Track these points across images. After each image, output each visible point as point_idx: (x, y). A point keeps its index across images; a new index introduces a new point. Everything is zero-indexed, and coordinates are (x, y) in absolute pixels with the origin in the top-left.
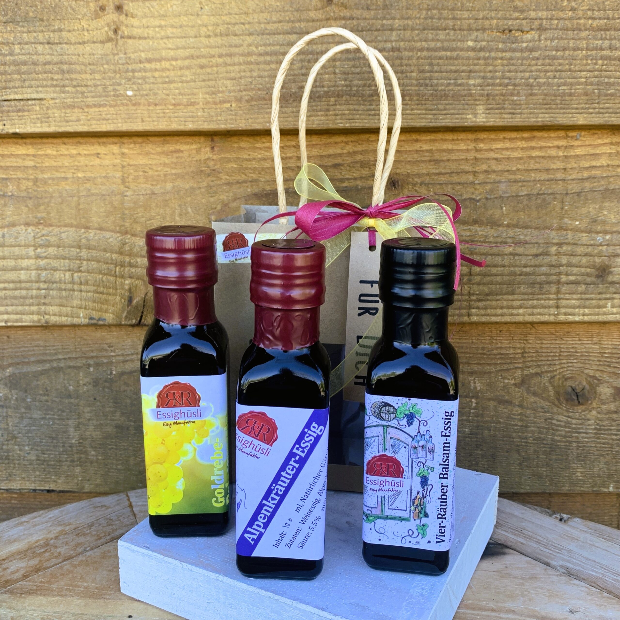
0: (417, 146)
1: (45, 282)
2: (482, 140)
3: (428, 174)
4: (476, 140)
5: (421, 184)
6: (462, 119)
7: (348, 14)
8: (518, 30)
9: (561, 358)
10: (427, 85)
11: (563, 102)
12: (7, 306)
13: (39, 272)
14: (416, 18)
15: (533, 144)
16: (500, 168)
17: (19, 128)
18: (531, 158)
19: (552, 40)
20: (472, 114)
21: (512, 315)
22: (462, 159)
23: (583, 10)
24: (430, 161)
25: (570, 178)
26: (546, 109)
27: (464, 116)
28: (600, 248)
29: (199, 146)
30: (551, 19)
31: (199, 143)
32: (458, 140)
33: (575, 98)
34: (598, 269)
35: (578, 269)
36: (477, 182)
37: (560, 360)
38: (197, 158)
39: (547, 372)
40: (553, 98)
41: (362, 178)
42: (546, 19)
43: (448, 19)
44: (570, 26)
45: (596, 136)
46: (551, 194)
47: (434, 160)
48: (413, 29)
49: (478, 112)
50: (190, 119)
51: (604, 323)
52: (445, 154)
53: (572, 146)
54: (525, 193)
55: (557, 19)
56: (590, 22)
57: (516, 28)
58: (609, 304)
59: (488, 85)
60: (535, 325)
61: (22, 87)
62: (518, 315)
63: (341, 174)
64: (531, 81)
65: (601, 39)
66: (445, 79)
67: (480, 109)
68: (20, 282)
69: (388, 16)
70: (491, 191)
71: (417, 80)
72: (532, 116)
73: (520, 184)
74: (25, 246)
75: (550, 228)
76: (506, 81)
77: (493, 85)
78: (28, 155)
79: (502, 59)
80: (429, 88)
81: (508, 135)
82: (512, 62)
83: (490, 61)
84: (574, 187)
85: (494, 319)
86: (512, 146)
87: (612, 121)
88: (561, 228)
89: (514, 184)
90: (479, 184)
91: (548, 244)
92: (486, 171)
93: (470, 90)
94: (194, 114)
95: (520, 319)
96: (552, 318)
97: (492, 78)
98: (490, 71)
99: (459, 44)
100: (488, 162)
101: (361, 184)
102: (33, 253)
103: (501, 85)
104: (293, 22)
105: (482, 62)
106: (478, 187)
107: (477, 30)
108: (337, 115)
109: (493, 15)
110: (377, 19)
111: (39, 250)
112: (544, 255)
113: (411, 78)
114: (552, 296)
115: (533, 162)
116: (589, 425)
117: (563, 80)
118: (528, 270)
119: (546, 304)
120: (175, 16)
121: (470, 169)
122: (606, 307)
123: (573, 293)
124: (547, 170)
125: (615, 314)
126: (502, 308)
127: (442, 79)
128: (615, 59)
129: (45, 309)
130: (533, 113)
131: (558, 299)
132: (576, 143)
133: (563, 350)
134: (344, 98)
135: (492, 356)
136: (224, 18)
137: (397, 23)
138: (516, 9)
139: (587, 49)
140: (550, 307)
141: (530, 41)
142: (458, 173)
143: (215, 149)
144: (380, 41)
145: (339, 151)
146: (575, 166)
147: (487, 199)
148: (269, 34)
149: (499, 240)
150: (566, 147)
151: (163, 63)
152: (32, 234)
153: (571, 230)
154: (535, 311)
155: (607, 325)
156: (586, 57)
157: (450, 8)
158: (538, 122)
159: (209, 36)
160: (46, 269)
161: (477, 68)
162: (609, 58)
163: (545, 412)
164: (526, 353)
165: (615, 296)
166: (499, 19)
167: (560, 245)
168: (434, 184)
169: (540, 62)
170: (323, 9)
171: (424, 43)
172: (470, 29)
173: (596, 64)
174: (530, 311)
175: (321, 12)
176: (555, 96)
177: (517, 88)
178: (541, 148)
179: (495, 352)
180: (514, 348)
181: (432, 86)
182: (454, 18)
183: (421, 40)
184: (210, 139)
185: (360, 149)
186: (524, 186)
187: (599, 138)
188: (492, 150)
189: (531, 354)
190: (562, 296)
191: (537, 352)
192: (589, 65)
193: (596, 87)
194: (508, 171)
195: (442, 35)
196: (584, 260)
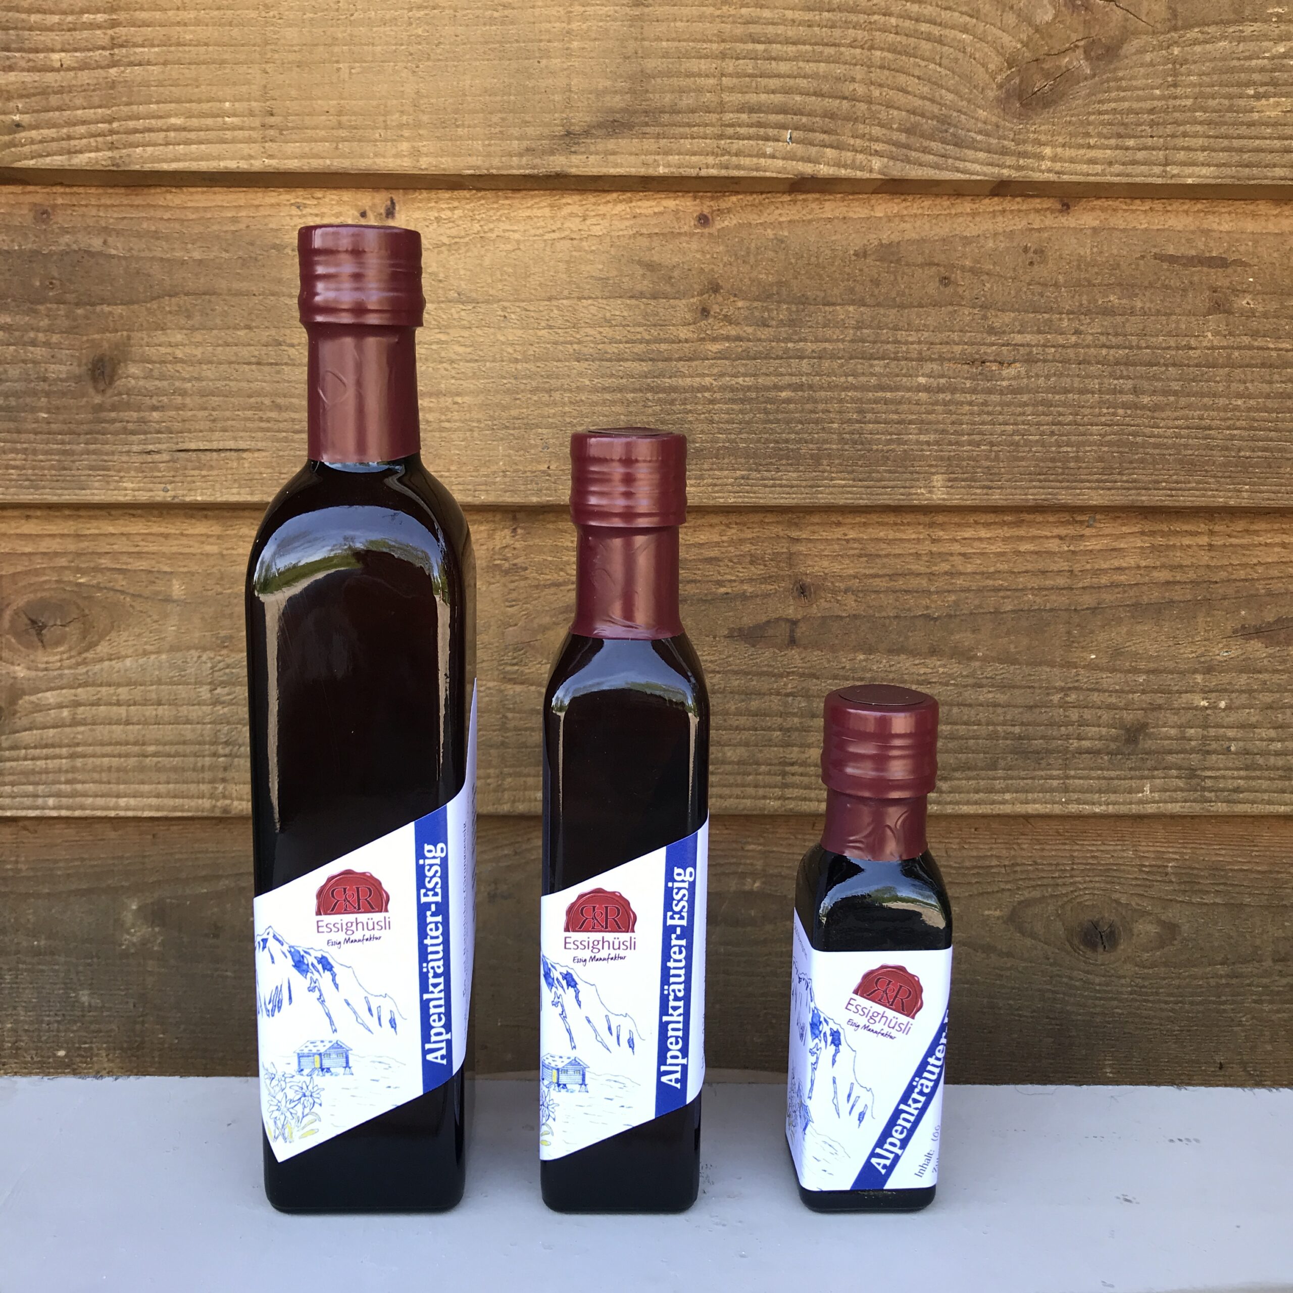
0: (838, 533)
1: (227, 743)
2: (942, 526)
3: (855, 577)
4: (932, 525)
5: (846, 591)
6: (910, 494)
7: (733, 333)
8: (995, 361)
9: (1074, 873)
10: (855, 443)
11: (1066, 471)
12: (159, 783)
13: (218, 727)
14: (838, 340)
15: (1022, 532)
16: (970, 568)
17: (202, 494)
18: (1018, 553)
19: (1047, 377)
20: (925, 487)
21: (993, 802)
22: (911, 554)
23: (1092, 334)
24: (860, 556)
25: (1080, 585)
26: (1040, 481)
27: (913, 491)
28: (1130, 696)
29: (492, 526)
30: (1044, 346)
31: (494, 521)
32: (903, 524)
33: (1084, 465)
34: (1128, 730)
35: (1097, 729)
36: (933, 589)
37: (1072, 877)
38: (490, 545)
39: (1052, 896)
40: (1051, 465)
41: (751, 580)
42: (1037, 346)
43: (888, 343)
44: (1072, 356)
45: (1120, 521)
46: (1051, 610)
47: (866, 556)
48: (833, 357)
49: (935, 484)
50: (483, 487)
51: (1140, 818)
52: (883, 546)
53: (1082, 536)
54: (1009, 608)
55: (1053, 346)
56: (1104, 351)
57: (991, 358)
58: (1147, 788)
59: (950, 443)
60: (1031, 820)
61: (212, 430)
62: (1004, 802)
63: (719, 573)
64: (1017, 438)
65: (1121, 377)
66: (882, 434)
67: (938, 480)
68: (184, 743)
69: (796, 337)
70: (956, 603)
71: (840, 434)
72: (1018, 491)
73: (1001, 594)
74: (196, 683)
75: (1052, 664)
76: (977, 438)
77: (957, 443)
78: (208, 536)
79: (971, 403)
80: (860, 447)
81: (983, 518)
82: (986, 409)
83: (952, 408)
84: (1088, 600)
85: (965, 809)
86: (988, 536)
87: (1143, 501)
88: (1069, 665)
89: (993, 594)
90: (937, 592)
91: (1049, 690)
92: (946, 573)
93: (922, 450)
94: (489, 480)
95: (1007, 809)
96: (1057, 809)
97: (956, 433)
98: (953, 423)
99: (905, 379)
100: (951, 558)
101: (751, 590)
102: (209, 695)
103: (970, 443)
104: (648, 342)
105: (939, 408)
106: (935, 597)
107: (932, 360)
108: (715, 485)
109: (956, 339)
110: (779, 341)
111: (219, 690)
112: (1042, 707)
113: (830, 431)
114: (1055, 773)
115: (1020, 559)
116: (1123, 985)
117: (1065, 438)
118: (1017, 730)
119: (1047, 786)
120: (465, 328)
121: (923, 569)
122: (1143, 792)
123: (1092, 769)
124: (1044, 572)
125: (1158, 802)
126: (977, 791)
127: (878, 434)
128: (1144, 407)
129: (224, 788)
130: (1021, 487)
131: (1068, 777)
132: (1087, 532)
133: (1077, 861)
134: (726, 461)
135: (963, 871)
136: (540, 333)
137: (809, 347)
138: (991, 331)
139: (1100, 392)
140: (1052, 790)
141: (1014, 378)
142: (903, 575)
143: (519, 531)
144: (782, 375)
145: (716, 538)
146: (1088, 567)
147: (950, 616)
148: (610, 360)
149: (971, 681)
150: (1073, 538)
151: (442, 399)
152: (209, 665)
153: (1084, 667)
154: (1030, 796)
155: (1146, 821)
156: (1101, 404)
157: (891, 326)
158: (1027, 500)
159: (516, 361)
160: (228, 723)
161: (932, 417)
162: (1135, 406)
163: (1051, 965)
164: (1018, 864)
165: (1156, 773)
166: (966, 343)
167: (1065, 690)
168: (866, 592)
169: (1029, 410)
170: (694, 323)
171: (850, 379)
172: (921, 359)
173: (1115, 414)
174: (1022, 796)
175: (691, 328)
176: (1053, 460)
177: (995, 448)
178: (1034, 538)
179: (967, 864)
180: (998, 857)
181: (862, 443)
182: (896, 342)
183: (846, 375)
184: (510, 516)
185: (750, 536)
186: (1008, 597)
187: (1124, 525)
188: (957, 541)
189: (1026, 868)
190: (1072, 773)
191: (1036, 863)
192: (1104, 415)
193: (1115, 449)
194: (983, 573)
195: (878, 366)
196: (1106, 716)
